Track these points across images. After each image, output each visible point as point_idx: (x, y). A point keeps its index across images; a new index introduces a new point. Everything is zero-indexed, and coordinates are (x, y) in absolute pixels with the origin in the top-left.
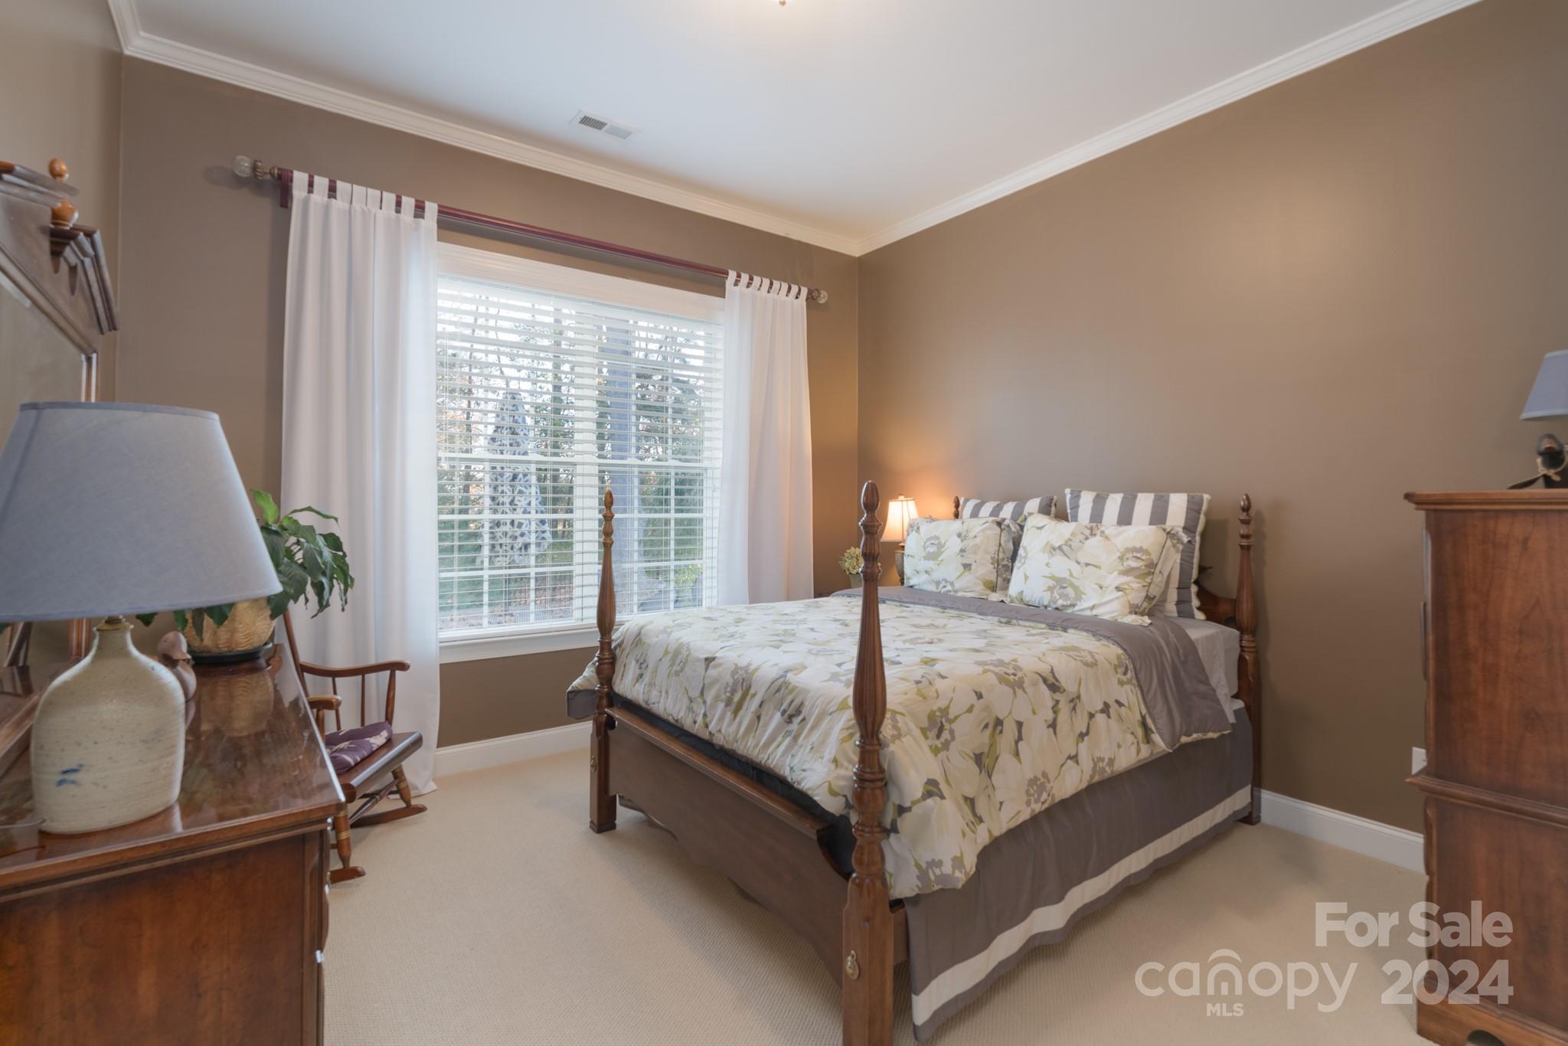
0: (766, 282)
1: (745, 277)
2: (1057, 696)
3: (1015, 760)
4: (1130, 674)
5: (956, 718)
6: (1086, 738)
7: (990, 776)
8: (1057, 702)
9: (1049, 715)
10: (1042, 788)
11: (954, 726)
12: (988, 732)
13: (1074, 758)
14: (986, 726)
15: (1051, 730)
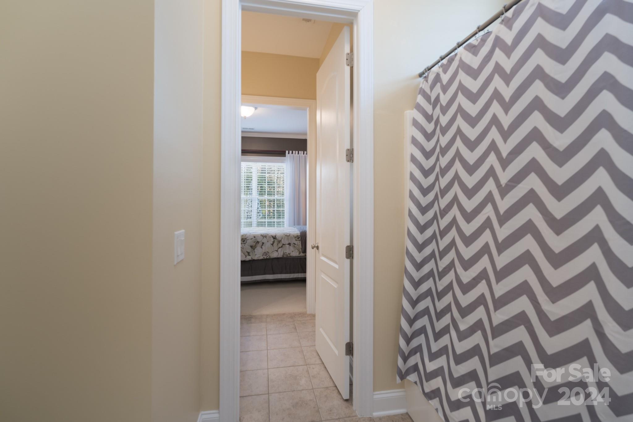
0: (297, 152)
1: (291, 152)
2: (275, 240)
3: (261, 249)
4: (300, 239)
5: (248, 240)
6: (281, 248)
7: (254, 250)
8: (275, 241)
9: (272, 243)
10: (266, 254)
11: (247, 241)
12: (255, 243)
13: (277, 251)
14: (255, 242)
15: (272, 245)
